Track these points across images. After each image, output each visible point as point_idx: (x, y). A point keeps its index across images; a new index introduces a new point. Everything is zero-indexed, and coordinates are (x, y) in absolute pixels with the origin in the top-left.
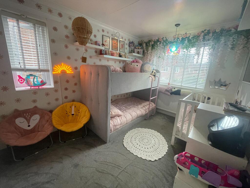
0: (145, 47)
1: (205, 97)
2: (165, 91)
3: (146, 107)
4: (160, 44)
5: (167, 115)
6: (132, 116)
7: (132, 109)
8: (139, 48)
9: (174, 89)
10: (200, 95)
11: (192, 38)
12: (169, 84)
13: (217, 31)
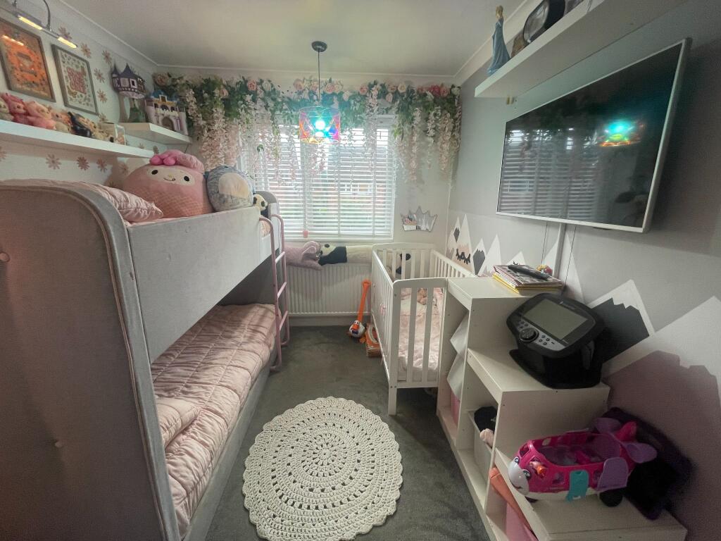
0: (192, 104)
1: (401, 255)
2: (303, 259)
3: (261, 329)
4: (254, 100)
5: (320, 327)
6: (235, 391)
7: (223, 361)
8: (169, 107)
9: (327, 249)
10: (391, 252)
11: (350, 98)
12: (305, 234)
13: (401, 91)
